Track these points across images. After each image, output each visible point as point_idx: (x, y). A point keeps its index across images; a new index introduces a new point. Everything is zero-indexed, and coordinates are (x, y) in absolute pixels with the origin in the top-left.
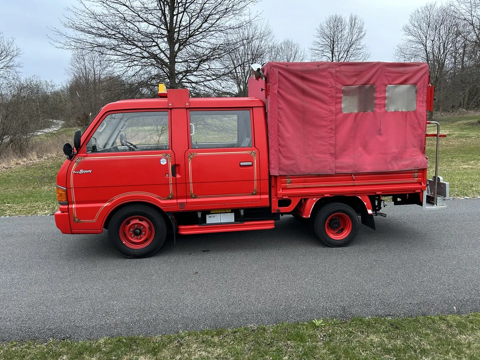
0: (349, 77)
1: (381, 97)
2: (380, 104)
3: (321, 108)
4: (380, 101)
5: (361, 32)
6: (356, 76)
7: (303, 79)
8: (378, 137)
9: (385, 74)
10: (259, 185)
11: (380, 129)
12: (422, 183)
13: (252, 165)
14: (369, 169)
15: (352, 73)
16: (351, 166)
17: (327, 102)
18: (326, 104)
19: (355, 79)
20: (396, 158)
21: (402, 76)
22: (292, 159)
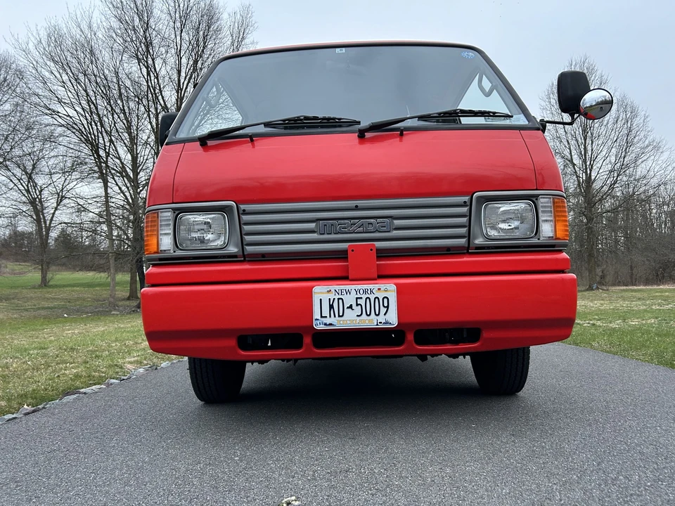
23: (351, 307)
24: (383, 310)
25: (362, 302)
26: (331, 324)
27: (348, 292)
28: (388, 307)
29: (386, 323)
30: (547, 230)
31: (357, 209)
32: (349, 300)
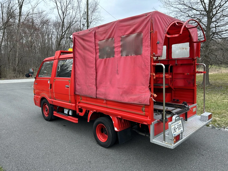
0: (102, 35)
1: (117, 46)
2: (117, 51)
3: (91, 56)
4: (117, 49)
6: (105, 34)
7: (83, 40)
8: (117, 75)
9: (119, 28)
10: (71, 98)
11: (117, 70)
12: (148, 117)
13: (69, 87)
14: (112, 98)
15: (103, 32)
16: (103, 94)
17: (93, 52)
18: (93, 53)
19: (104, 35)
20: (126, 92)
21: (131, 27)
22: (80, 86)
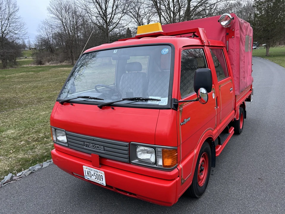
1: (249, 43)
2: (249, 47)
5: (15, 7)
8: (249, 66)
10: (234, 103)
11: (249, 62)
13: (232, 90)
21: (251, 32)
23: (93, 175)
24: (101, 179)
25: (95, 174)
26: (89, 179)
27: (92, 170)
28: (102, 179)
29: (103, 184)
30: (160, 163)
31: (93, 140)
32: (92, 173)
